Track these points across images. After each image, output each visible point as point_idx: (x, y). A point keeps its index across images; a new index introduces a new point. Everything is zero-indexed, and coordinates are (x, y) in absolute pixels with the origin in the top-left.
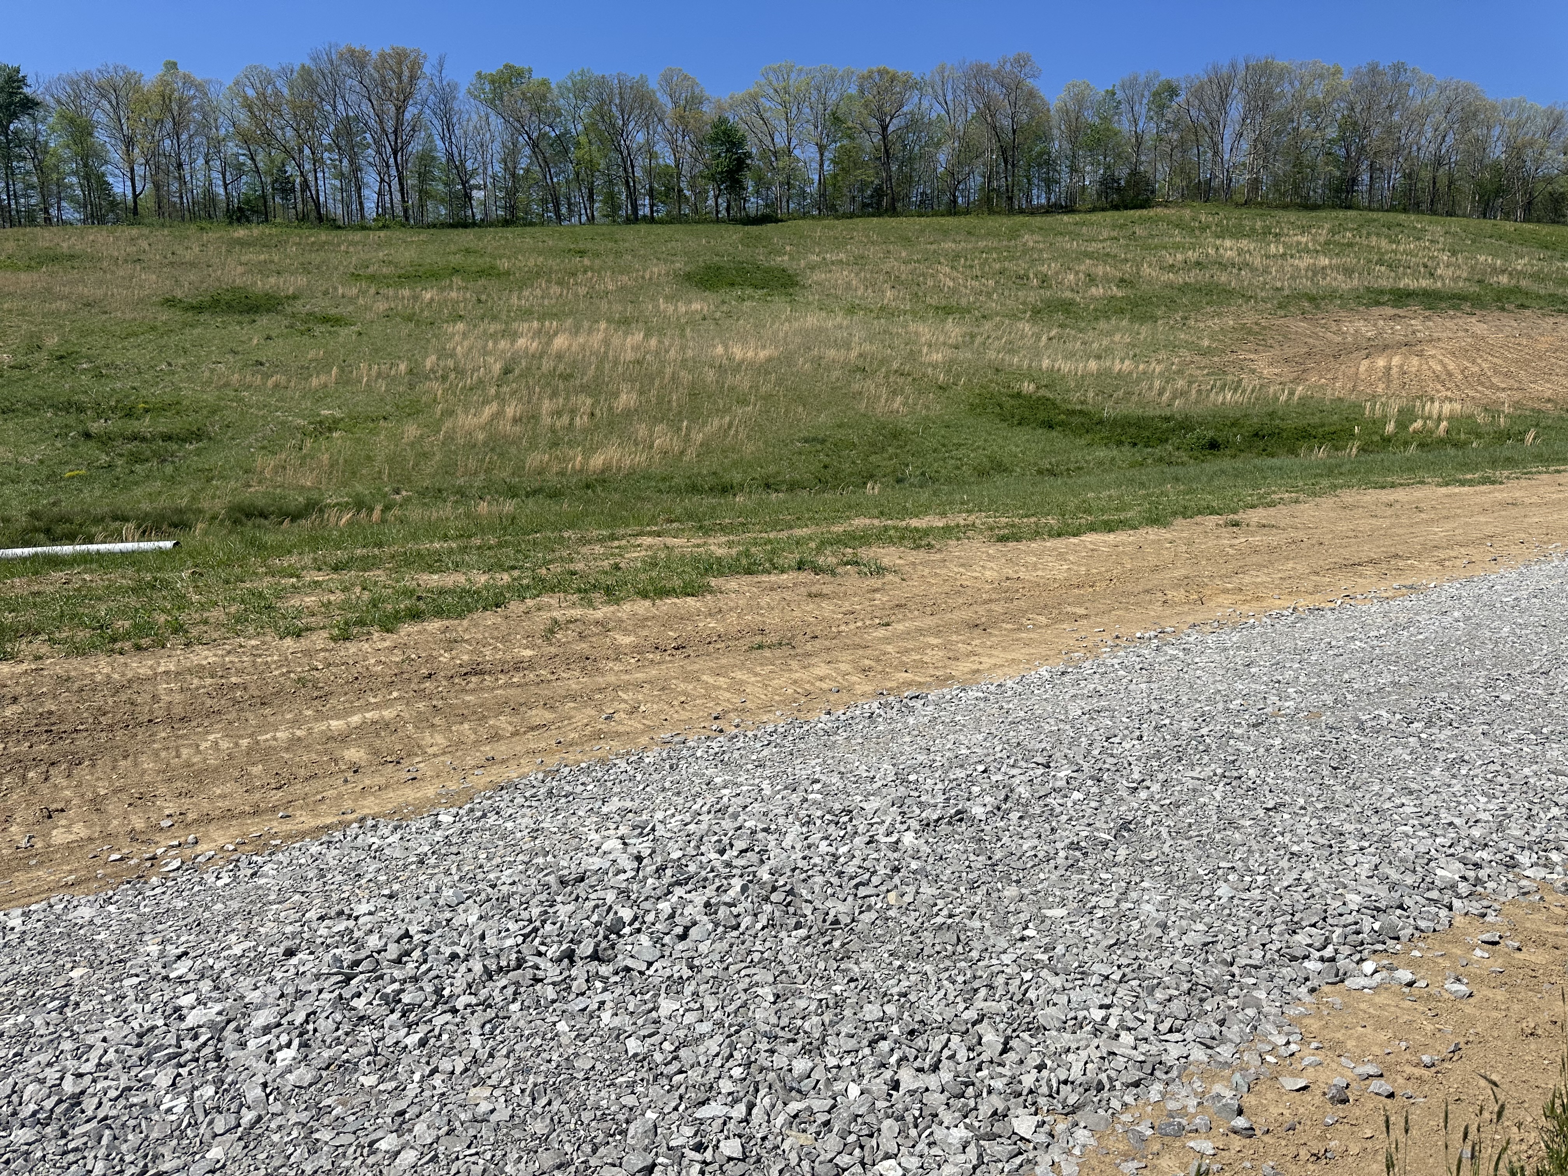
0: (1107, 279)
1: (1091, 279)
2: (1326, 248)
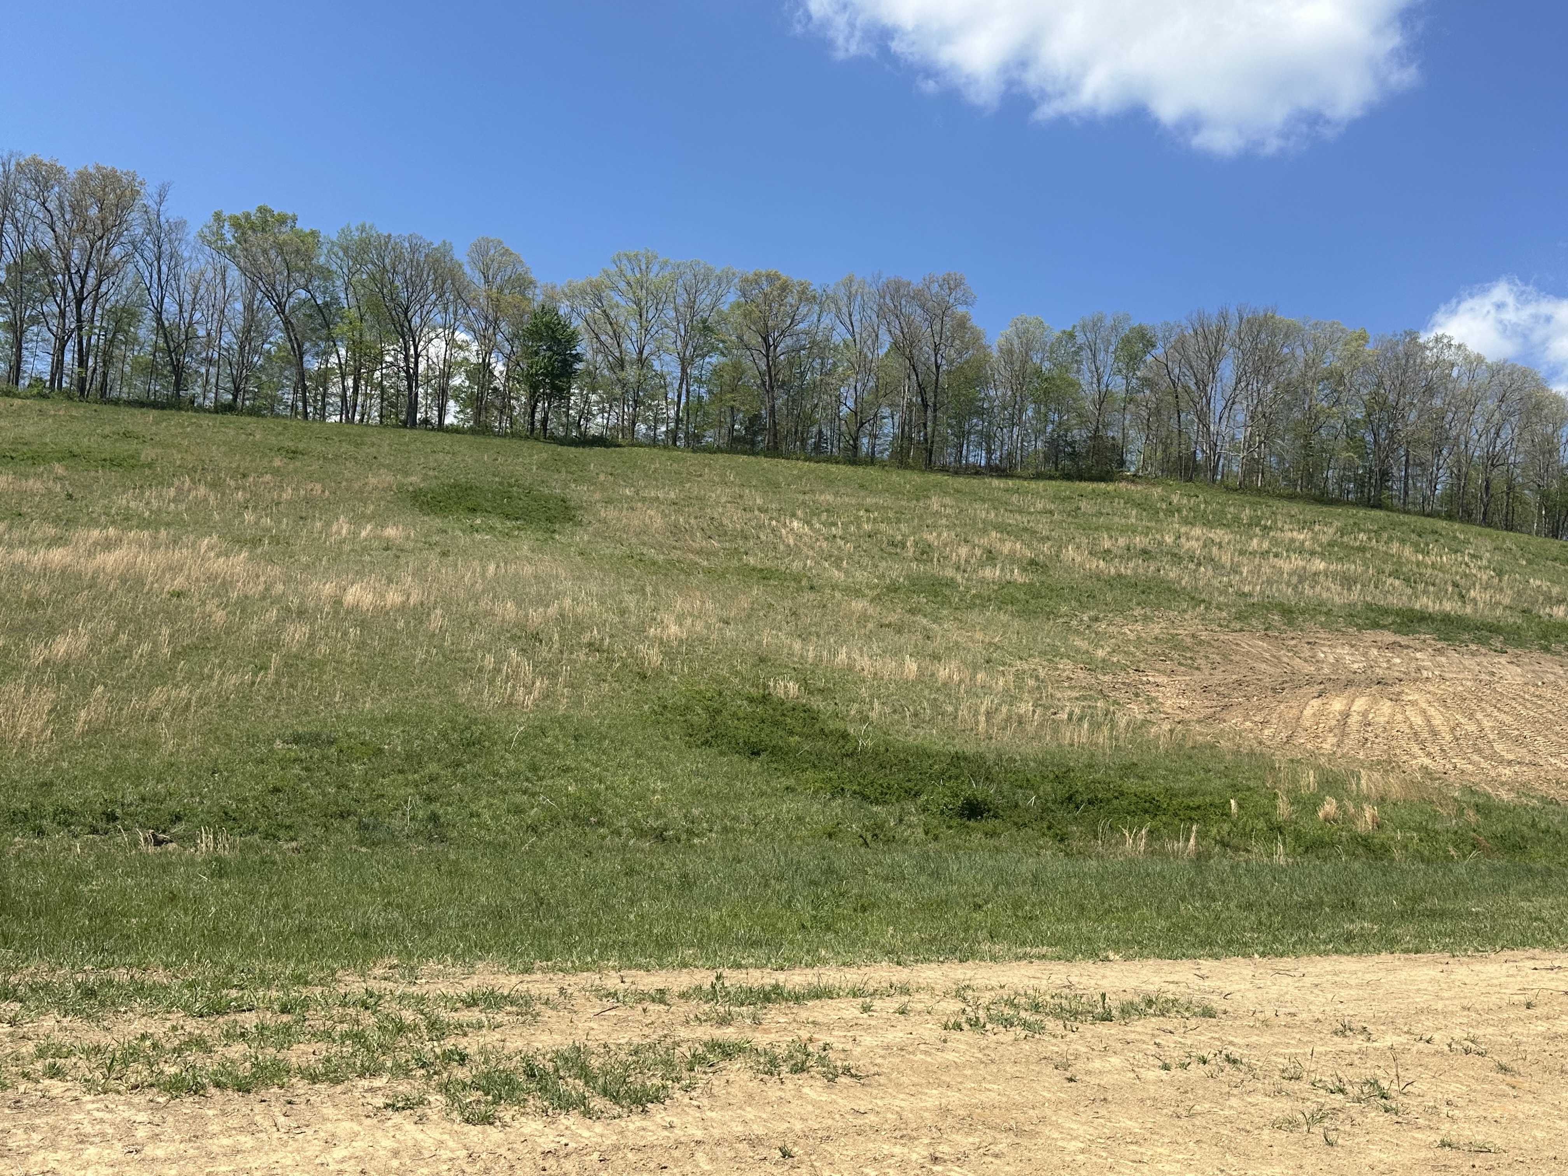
0: (1012, 558)
1: (991, 556)
2: (1327, 551)
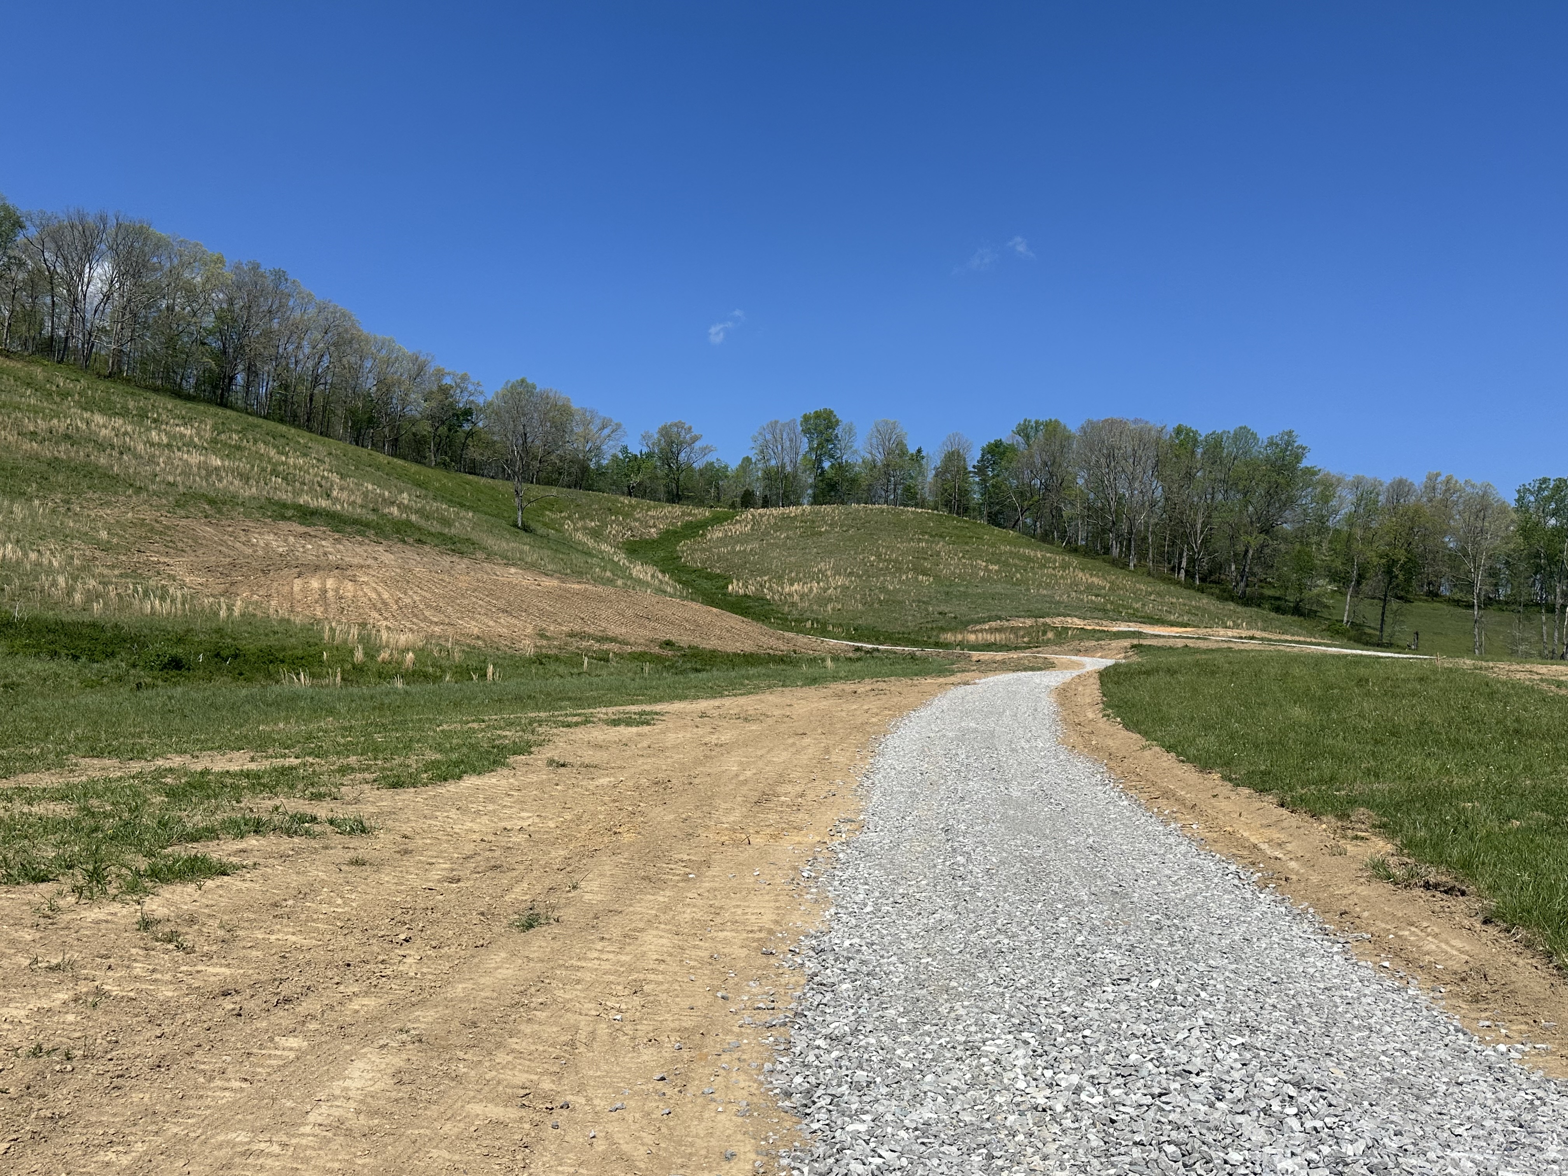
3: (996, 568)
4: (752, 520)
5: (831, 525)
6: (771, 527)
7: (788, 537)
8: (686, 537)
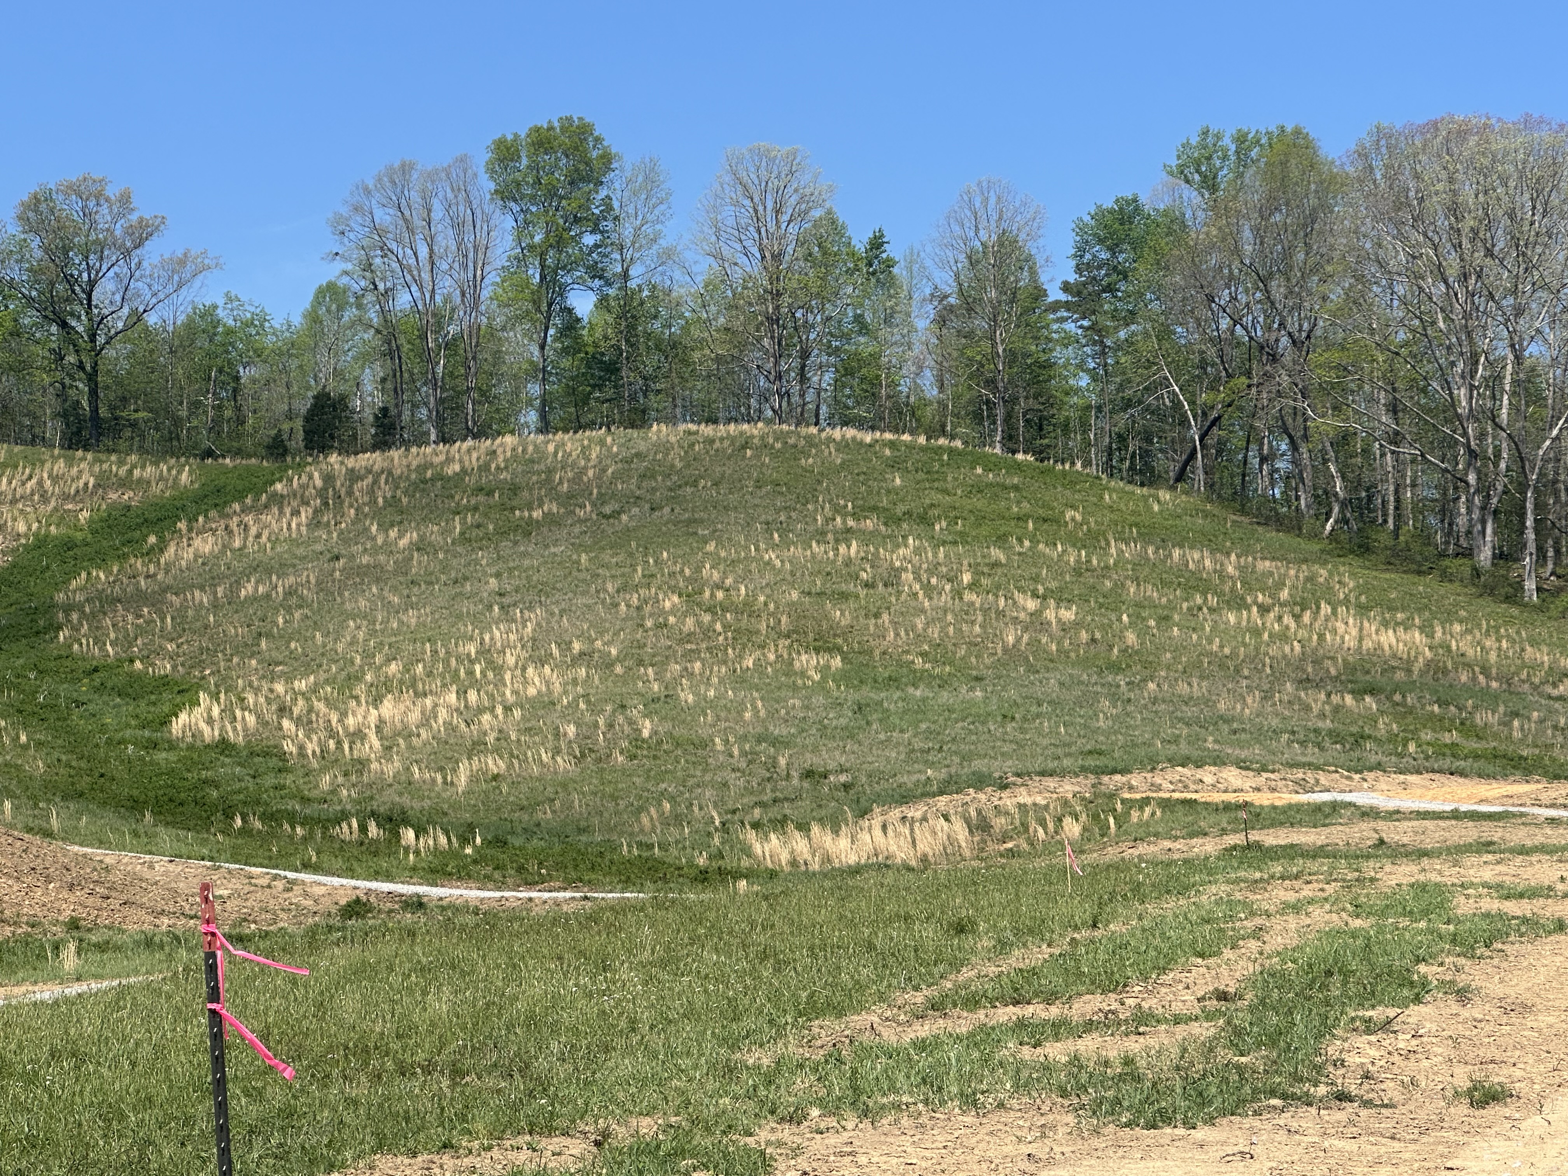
3: (1068, 615)
4: (322, 493)
5: (570, 496)
6: (377, 514)
7: (420, 547)
8: (100, 559)
